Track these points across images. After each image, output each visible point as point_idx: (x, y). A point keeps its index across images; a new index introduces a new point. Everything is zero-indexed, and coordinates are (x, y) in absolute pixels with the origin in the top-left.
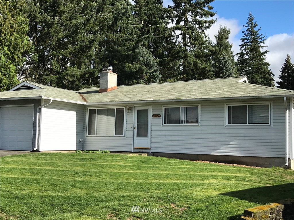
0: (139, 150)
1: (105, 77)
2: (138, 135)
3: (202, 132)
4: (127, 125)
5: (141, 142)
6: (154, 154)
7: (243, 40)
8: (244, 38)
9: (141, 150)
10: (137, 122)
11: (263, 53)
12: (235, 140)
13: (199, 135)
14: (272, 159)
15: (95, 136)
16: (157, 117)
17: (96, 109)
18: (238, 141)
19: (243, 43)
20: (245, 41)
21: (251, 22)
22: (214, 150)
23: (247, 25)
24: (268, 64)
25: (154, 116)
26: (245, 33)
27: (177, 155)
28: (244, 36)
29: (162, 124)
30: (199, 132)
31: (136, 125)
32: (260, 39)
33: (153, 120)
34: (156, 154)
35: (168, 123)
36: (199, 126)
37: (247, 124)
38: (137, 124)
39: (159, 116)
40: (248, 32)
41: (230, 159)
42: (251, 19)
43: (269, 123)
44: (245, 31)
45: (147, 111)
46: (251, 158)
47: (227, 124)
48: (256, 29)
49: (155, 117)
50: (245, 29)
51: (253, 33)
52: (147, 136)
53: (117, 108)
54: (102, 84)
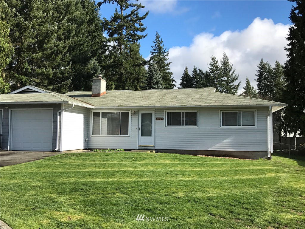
0: (144, 148)
1: (98, 83)
2: (143, 135)
3: (201, 132)
4: (132, 126)
5: (145, 141)
6: (158, 151)
7: (153, 53)
8: (153, 51)
9: (146, 148)
10: (142, 124)
11: (168, 64)
12: (228, 139)
13: (198, 134)
14: (256, 153)
15: (100, 136)
16: (160, 120)
17: (101, 112)
18: (230, 139)
19: (152, 56)
20: (154, 54)
21: (158, 39)
22: (211, 147)
23: (155, 41)
24: (171, 73)
25: (157, 119)
26: (153, 48)
27: (178, 151)
28: (152, 50)
29: (165, 126)
30: (198, 132)
31: (140, 127)
32: (165, 53)
33: (156, 122)
34: (159, 150)
35: (170, 125)
36: (198, 127)
37: (238, 126)
38: (142, 126)
39: (162, 119)
40: (156, 47)
41: (224, 153)
42: (158, 37)
43: (254, 126)
44: (154, 46)
45: (150, 115)
46: (240, 152)
47: (222, 126)
48: (161, 45)
49: (159, 120)
50: (154, 44)
51: (160, 48)
52: (151, 136)
53: (121, 111)
54: (95, 89)
